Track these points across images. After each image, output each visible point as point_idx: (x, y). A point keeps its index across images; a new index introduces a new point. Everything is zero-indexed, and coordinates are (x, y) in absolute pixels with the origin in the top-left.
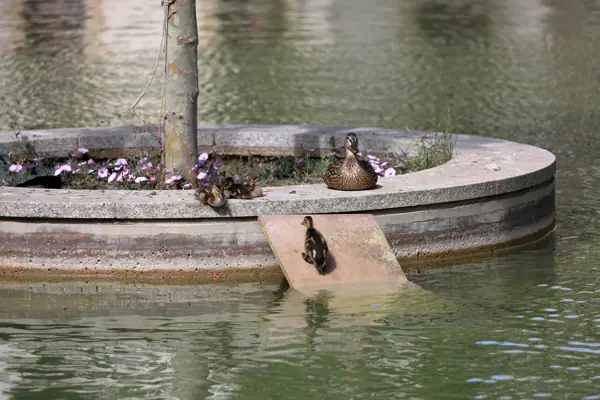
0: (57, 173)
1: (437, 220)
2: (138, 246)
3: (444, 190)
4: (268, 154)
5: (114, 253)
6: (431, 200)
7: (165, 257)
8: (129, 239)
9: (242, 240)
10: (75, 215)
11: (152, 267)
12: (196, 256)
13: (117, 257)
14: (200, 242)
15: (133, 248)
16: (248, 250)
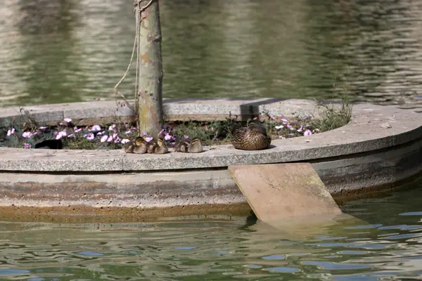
1: (354, 165)
2: (140, 191)
3: (359, 144)
4: (202, 119)
5: (122, 196)
6: (349, 151)
7: (160, 198)
8: (133, 186)
9: (216, 184)
10: (93, 168)
11: (150, 206)
12: (183, 197)
13: (125, 199)
14: (186, 186)
15: (136, 192)
16: (221, 191)
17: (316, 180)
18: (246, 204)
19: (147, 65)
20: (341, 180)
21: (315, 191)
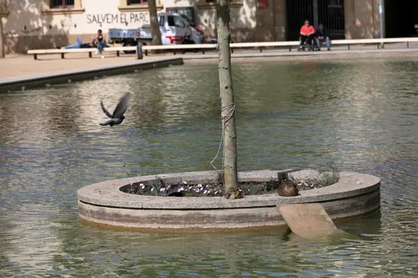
0: (179, 191)
1: (343, 204)
2: (228, 219)
3: (345, 193)
4: (257, 181)
5: (219, 222)
6: (340, 197)
7: (240, 222)
8: (225, 216)
9: (270, 214)
10: (203, 207)
11: (235, 227)
12: (252, 222)
13: (220, 223)
14: (254, 216)
15: (227, 220)
16: (272, 219)
17: (323, 212)
18: (287, 225)
19: (229, 151)
20: (336, 212)
21: (323, 218)
